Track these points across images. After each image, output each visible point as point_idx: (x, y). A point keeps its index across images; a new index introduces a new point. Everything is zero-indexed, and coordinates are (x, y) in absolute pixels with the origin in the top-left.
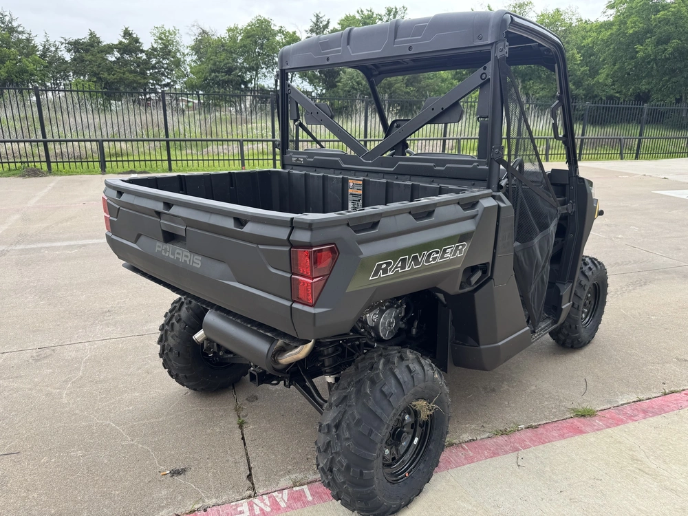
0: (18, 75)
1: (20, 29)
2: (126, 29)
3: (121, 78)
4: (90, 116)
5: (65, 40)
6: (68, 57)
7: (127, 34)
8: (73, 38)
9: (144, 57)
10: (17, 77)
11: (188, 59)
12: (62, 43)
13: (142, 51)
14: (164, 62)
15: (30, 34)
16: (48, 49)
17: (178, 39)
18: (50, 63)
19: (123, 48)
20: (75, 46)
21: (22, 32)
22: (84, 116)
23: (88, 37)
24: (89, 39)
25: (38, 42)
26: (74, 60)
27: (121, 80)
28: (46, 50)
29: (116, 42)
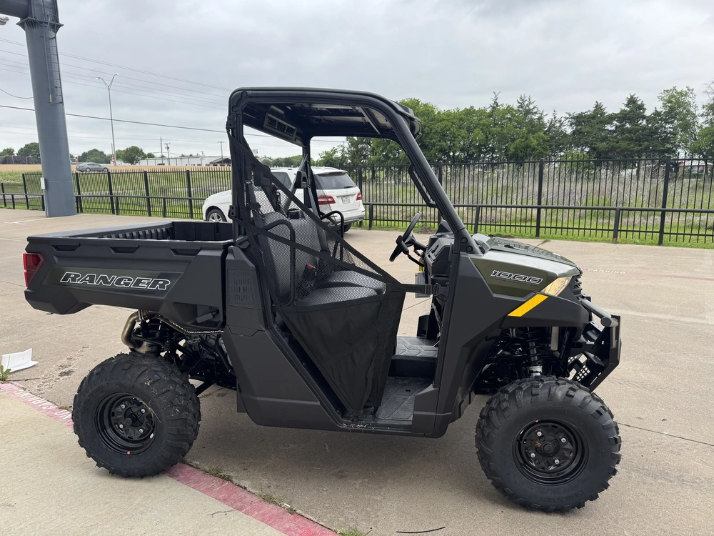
0: (523, 150)
1: (535, 110)
2: (632, 97)
3: (613, 147)
4: (573, 185)
5: (570, 115)
6: (569, 130)
7: (632, 101)
8: (578, 112)
9: (644, 123)
10: (521, 152)
11: (701, 120)
12: (567, 118)
13: (644, 117)
14: (668, 126)
15: (542, 114)
16: (554, 124)
17: (690, 100)
18: (552, 138)
19: (623, 117)
20: (579, 120)
21: (536, 113)
22: (567, 184)
23: (592, 109)
24: (594, 112)
25: (547, 120)
26: (574, 133)
27: (613, 149)
28: (552, 125)
29: (617, 111)
